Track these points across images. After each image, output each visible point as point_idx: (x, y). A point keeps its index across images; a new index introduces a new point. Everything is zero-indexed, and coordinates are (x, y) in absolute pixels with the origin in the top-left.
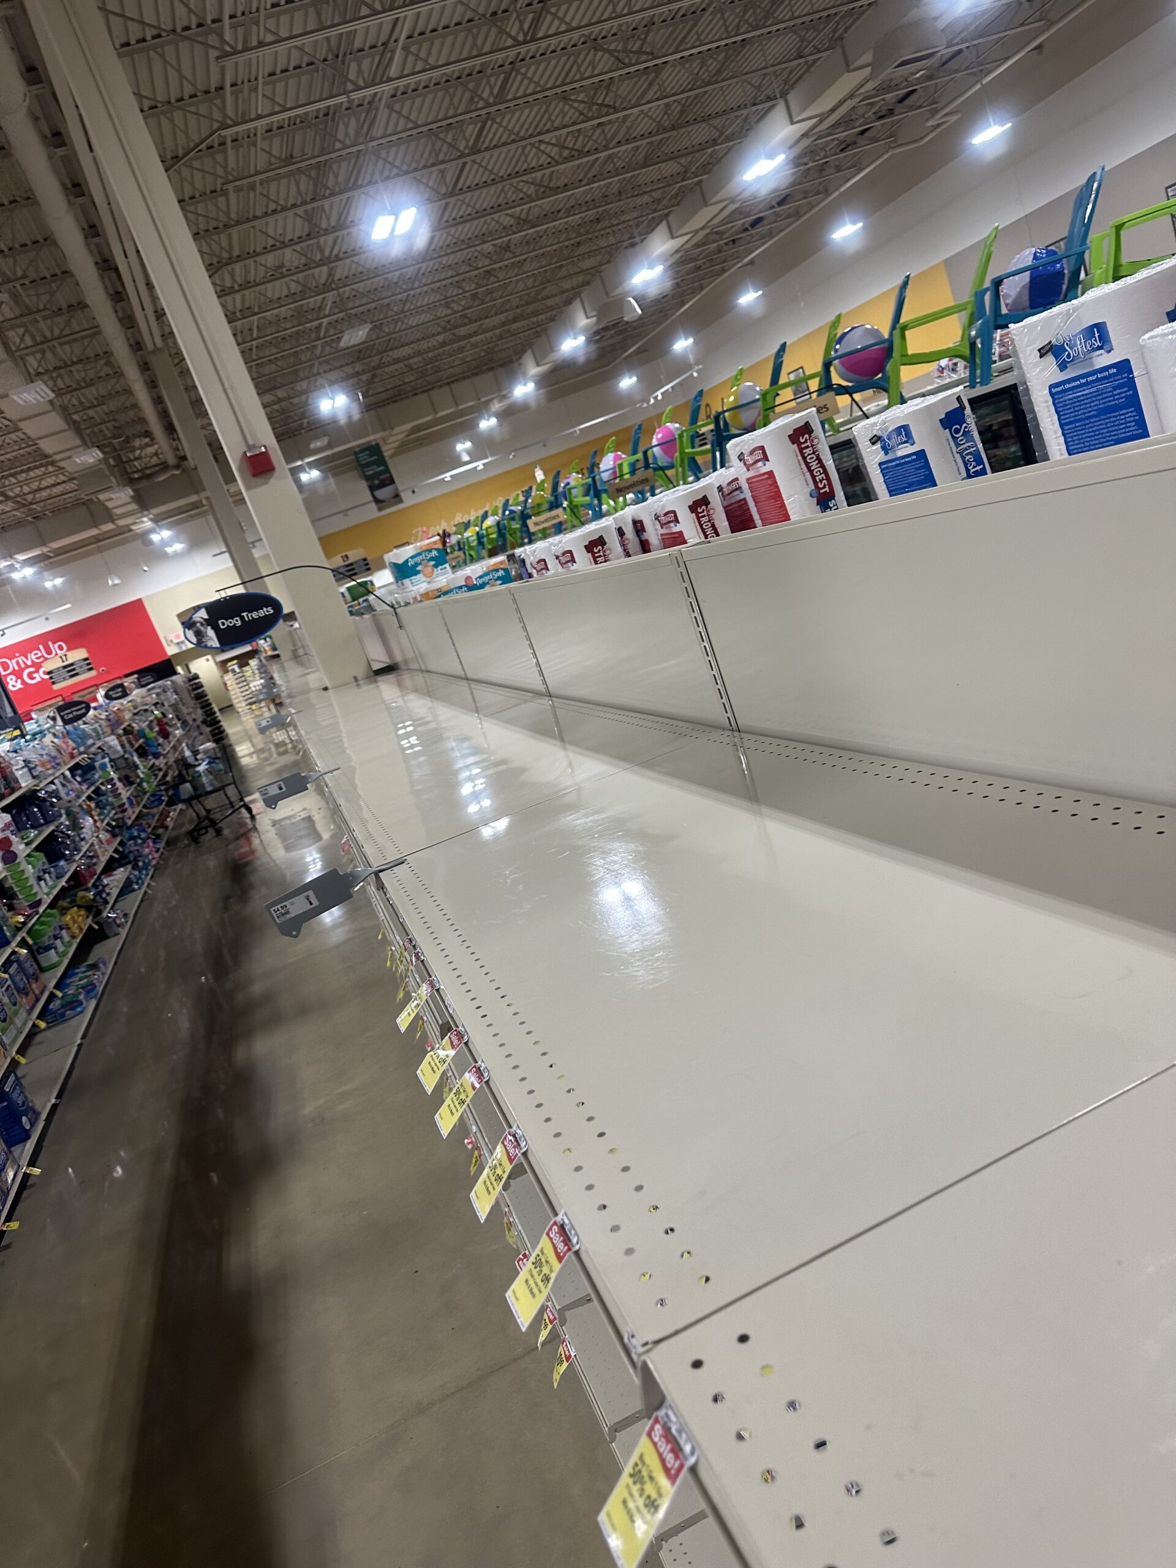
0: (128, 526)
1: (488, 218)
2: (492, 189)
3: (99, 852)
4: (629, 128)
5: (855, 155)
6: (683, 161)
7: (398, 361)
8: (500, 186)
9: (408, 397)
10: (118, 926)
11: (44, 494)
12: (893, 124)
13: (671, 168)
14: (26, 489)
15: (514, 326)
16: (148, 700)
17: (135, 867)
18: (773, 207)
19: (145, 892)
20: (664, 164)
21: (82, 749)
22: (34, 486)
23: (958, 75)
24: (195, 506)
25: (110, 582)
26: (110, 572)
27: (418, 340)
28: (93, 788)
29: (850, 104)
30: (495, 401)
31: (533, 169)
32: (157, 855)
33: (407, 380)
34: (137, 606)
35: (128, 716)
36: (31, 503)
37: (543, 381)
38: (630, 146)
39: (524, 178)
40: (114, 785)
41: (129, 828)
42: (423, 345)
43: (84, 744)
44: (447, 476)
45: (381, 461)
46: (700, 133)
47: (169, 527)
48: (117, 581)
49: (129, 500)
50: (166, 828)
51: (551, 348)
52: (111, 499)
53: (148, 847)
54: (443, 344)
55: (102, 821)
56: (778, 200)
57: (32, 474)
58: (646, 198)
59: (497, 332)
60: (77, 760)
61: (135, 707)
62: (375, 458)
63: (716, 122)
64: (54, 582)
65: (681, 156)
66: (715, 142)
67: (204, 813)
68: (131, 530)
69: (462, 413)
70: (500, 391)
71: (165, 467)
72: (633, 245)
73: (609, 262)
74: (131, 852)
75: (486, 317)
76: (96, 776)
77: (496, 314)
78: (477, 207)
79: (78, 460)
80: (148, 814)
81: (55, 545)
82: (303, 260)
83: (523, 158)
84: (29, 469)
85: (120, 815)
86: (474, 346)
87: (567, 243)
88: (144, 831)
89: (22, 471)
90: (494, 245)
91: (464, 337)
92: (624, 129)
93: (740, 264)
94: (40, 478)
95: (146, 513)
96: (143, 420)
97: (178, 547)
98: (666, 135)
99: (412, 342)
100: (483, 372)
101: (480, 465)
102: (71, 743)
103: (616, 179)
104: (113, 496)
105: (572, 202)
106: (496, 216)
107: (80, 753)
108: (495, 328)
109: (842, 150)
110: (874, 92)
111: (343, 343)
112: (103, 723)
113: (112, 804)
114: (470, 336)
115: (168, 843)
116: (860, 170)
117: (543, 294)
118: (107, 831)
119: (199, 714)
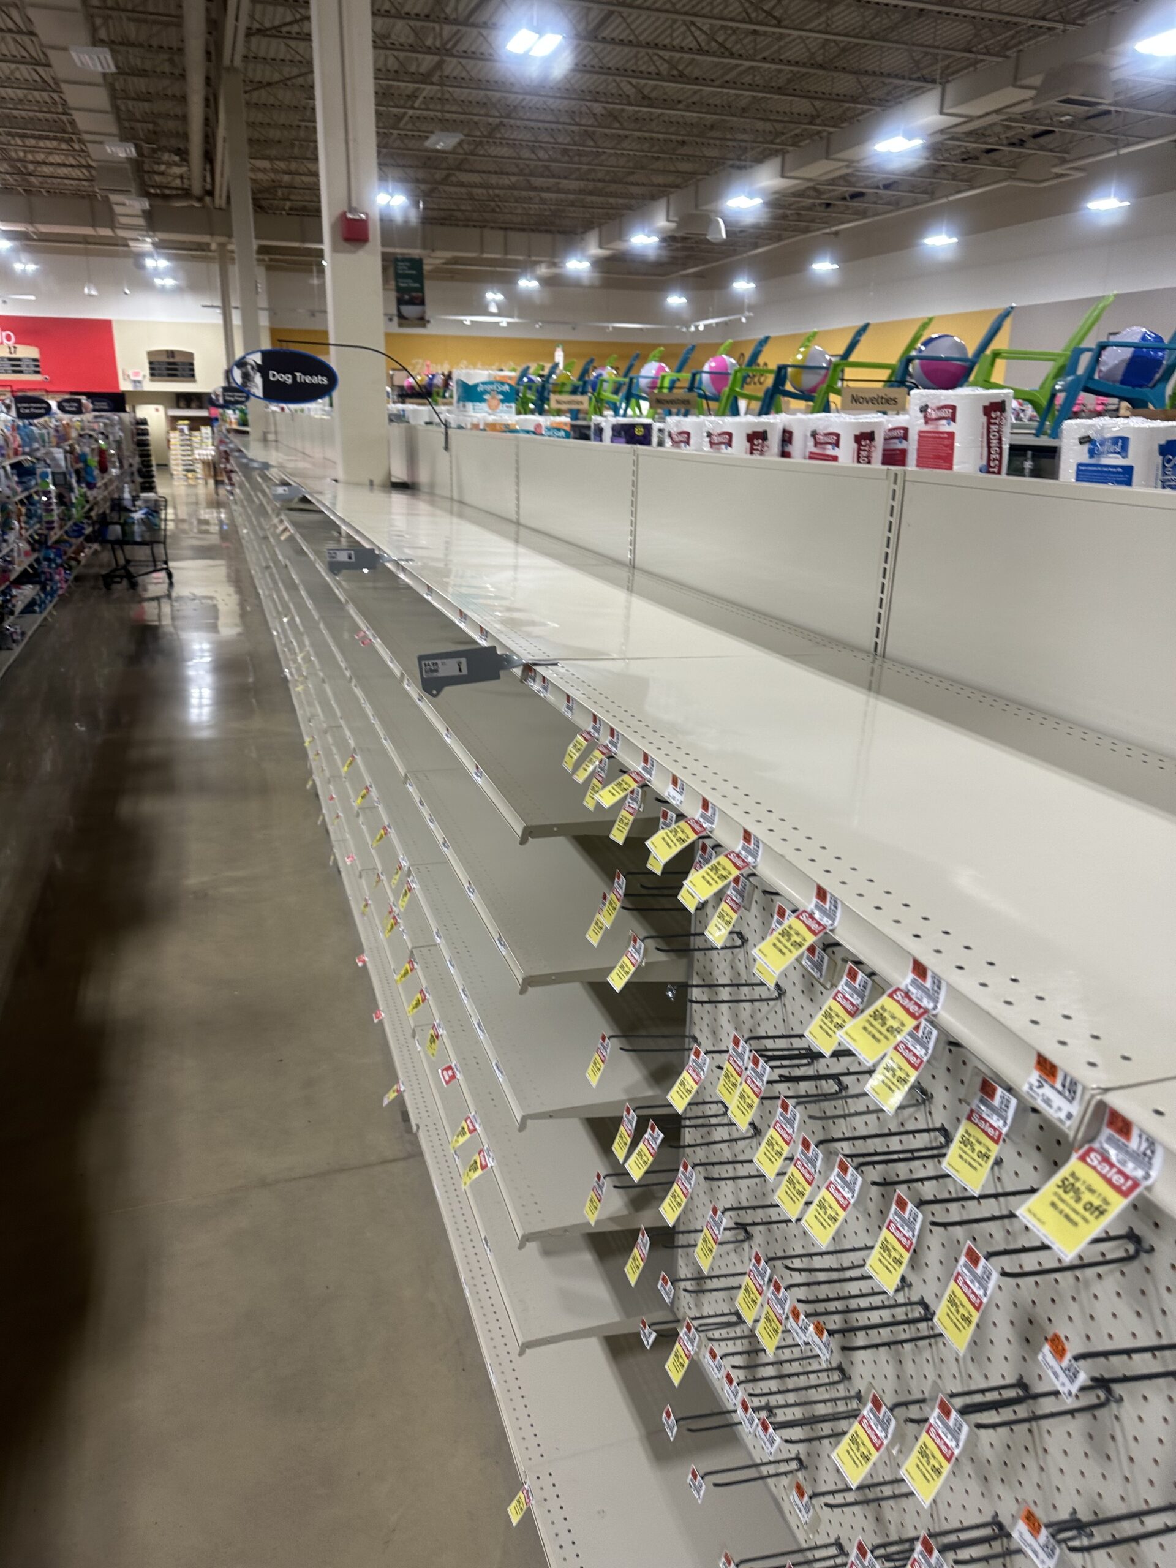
0: (126, 239)
1: (611, 78)
2: (627, 50)
3: (17, 560)
4: (781, 48)
5: (974, 170)
6: (818, 104)
7: (462, 185)
8: (635, 50)
9: (457, 225)
10: (14, 641)
11: (47, 170)
12: (1020, 155)
13: (803, 106)
14: (30, 157)
15: (589, 198)
16: (96, 426)
17: (43, 589)
18: (878, 187)
19: (45, 619)
20: (797, 99)
21: (27, 449)
22: (41, 157)
23: (1098, 135)
24: (203, 247)
25: (86, 290)
26: (90, 280)
27: (489, 172)
28: (26, 494)
29: (994, 118)
30: (543, 265)
31: (674, 49)
32: (65, 586)
33: (463, 208)
34: (105, 327)
35: (74, 434)
36: (31, 175)
37: (599, 264)
38: (773, 66)
39: (661, 53)
40: (49, 498)
41: (48, 548)
42: (494, 179)
43: (30, 445)
44: (468, 320)
45: (419, 277)
46: (845, 83)
47: (169, 258)
48: (94, 292)
49: (139, 213)
50: (79, 562)
51: (621, 234)
52: (124, 204)
53: (60, 574)
54: (513, 187)
55: (27, 530)
56: (885, 182)
57: (42, 144)
58: (768, 126)
59: (572, 197)
60: (21, 458)
61: (83, 429)
62: (414, 272)
63: (866, 80)
64: (26, 266)
65: (816, 98)
66: (854, 99)
67: (122, 562)
68: (127, 246)
69: (505, 263)
70: (553, 255)
71: (186, 193)
72: (740, 168)
73: (707, 174)
74: (44, 573)
75: (565, 178)
76: (33, 483)
77: (577, 179)
78: (604, 61)
79: (108, 149)
80: (66, 541)
81: (44, 228)
82: (412, 39)
83: (669, 31)
84: (40, 137)
85: (45, 532)
86: (543, 201)
87: (673, 137)
88: (60, 557)
89: (33, 137)
90: (605, 108)
91: (535, 189)
92: (776, 47)
93: (828, 231)
94: (51, 151)
95: (151, 233)
96: (185, 136)
97: (169, 282)
98: (812, 71)
99: (484, 172)
100: (540, 231)
101: (504, 321)
102: (18, 438)
103: (748, 93)
104: (127, 202)
105: (695, 99)
106: (618, 79)
107: (24, 453)
108: (568, 192)
109: (964, 160)
110: (1019, 117)
111: (428, 144)
112: (52, 432)
113: (40, 518)
114: (542, 189)
115: (77, 579)
116: (972, 188)
117: (631, 179)
118: (29, 542)
119: (136, 461)
